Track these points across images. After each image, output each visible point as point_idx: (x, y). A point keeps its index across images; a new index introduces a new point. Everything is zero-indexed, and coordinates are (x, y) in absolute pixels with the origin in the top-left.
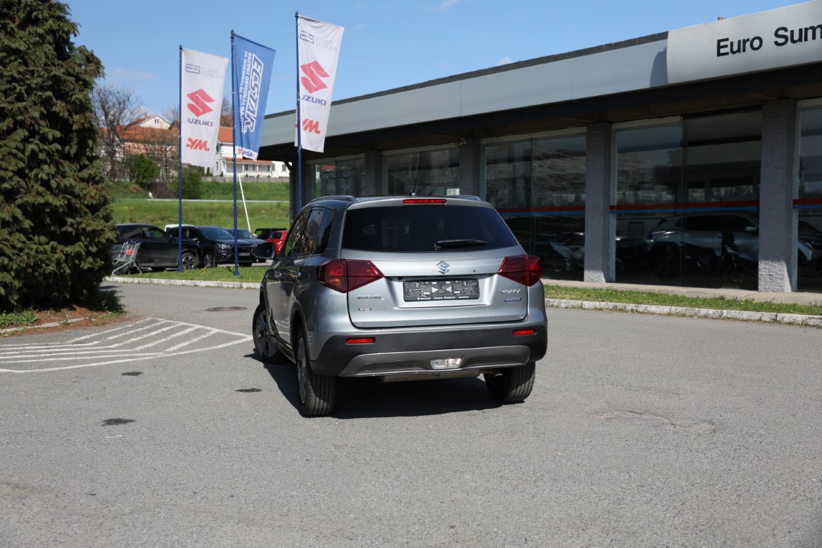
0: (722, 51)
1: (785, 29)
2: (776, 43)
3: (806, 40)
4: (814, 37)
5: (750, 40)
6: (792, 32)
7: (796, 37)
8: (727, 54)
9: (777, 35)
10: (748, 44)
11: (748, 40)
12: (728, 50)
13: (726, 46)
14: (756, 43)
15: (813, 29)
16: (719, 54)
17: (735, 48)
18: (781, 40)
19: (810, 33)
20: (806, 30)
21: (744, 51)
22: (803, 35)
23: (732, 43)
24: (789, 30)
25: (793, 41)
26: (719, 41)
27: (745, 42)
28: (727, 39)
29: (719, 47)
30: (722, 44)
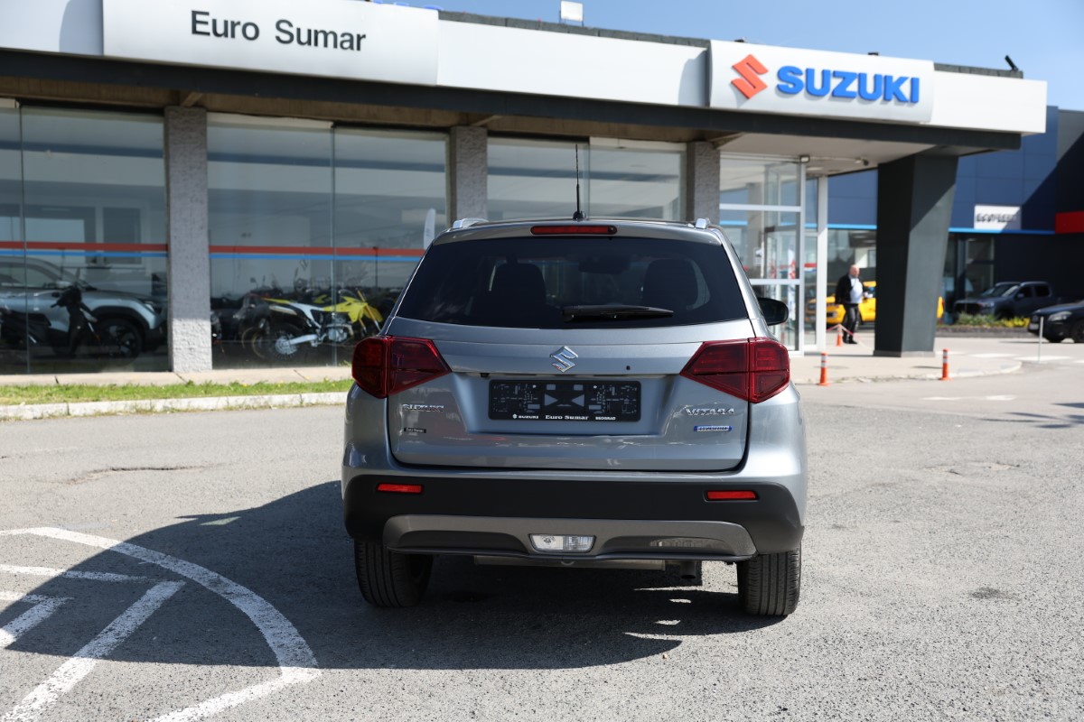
0: (200, 28)
1: (290, 25)
2: (278, 39)
3: (316, 44)
4: (326, 45)
5: (242, 24)
6: (299, 30)
7: (304, 38)
8: (208, 34)
9: (278, 27)
10: (238, 29)
11: (239, 23)
12: (209, 28)
13: (206, 23)
14: (251, 31)
15: (326, 34)
16: (195, 31)
17: (220, 30)
18: (285, 37)
19: (321, 37)
20: (316, 33)
21: (233, 36)
22: (313, 38)
23: (214, 22)
24: (296, 26)
25: (300, 42)
26: (194, 13)
27: (234, 25)
28: (207, 14)
29: (195, 22)
30: (199, 18)
